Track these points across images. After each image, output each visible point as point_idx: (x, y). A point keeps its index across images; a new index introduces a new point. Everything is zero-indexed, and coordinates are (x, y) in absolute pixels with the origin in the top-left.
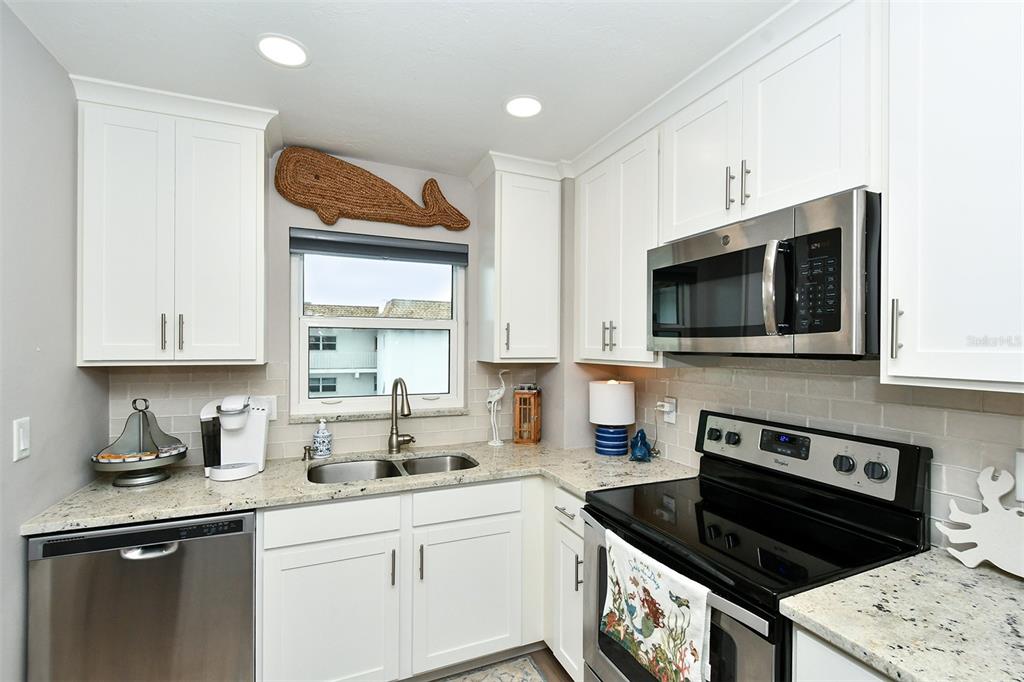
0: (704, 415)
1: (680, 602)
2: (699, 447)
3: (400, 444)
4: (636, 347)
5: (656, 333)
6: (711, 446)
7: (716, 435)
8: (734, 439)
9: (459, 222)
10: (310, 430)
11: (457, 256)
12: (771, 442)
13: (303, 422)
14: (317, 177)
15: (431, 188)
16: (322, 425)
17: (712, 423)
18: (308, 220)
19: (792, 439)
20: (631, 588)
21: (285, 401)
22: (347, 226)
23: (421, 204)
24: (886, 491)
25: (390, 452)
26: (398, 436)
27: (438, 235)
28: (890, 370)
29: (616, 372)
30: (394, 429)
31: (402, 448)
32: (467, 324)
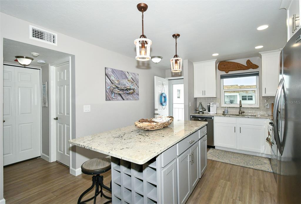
3: (241, 113)
9: (256, 67)
10: (224, 109)
11: (257, 74)
13: (223, 107)
14: (224, 66)
15: (248, 62)
16: (226, 108)
21: (220, 104)
22: (230, 73)
23: (247, 65)
25: (239, 114)
26: (241, 111)
27: (251, 70)
30: (240, 110)
31: (242, 114)
32: (259, 89)
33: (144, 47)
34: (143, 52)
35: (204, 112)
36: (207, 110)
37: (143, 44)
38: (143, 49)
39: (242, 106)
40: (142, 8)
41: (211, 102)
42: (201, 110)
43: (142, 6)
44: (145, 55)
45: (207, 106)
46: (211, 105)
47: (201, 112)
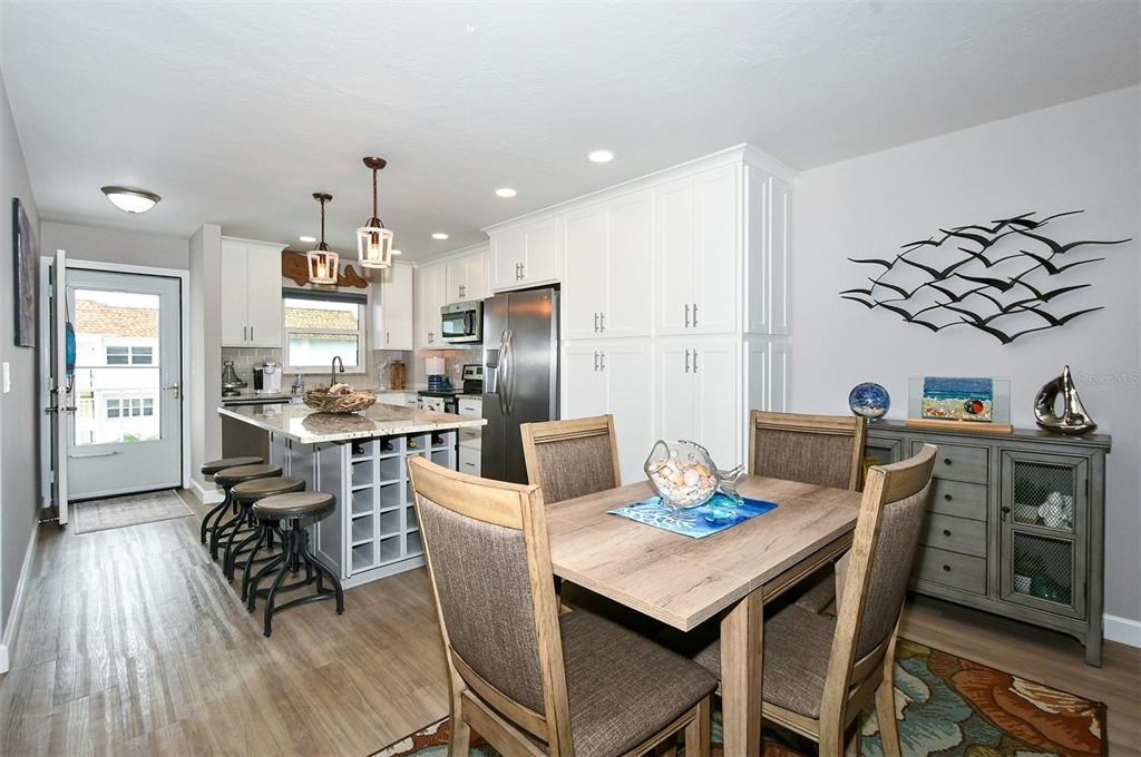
0: (465, 366)
1: (439, 404)
2: (463, 378)
4: (439, 341)
5: (443, 336)
6: (466, 377)
7: (467, 374)
8: (471, 372)
9: (363, 284)
10: (293, 379)
11: (361, 300)
12: (478, 372)
14: (297, 266)
15: (349, 269)
16: (300, 377)
17: (467, 368)
18: (292, 284)
27: (352, 290)
29: (437, 352)
30: (333, 380)
32: (366, 332)
35: (242, 390)
36: (251, 384)
41: (268, 361)
42: (229, 386)
45: (254, 371)
46: (269, 369)
47: (231, 390)
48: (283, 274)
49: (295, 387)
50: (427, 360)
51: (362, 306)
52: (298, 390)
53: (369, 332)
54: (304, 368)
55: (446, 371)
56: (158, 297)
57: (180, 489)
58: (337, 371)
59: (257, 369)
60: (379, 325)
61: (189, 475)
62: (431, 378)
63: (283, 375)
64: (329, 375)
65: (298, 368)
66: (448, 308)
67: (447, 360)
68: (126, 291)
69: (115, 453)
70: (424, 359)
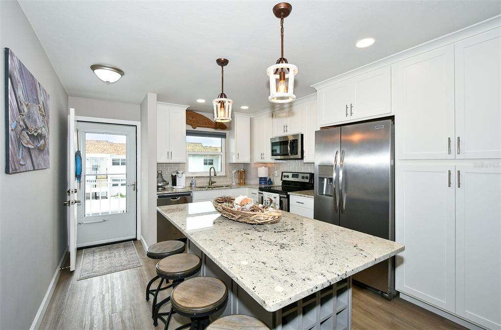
0: (282, 173)
1: (275, 198)
2: (281, 180)
4: (269, 158)
5: (272, 155)
6: (284, 179)
7: (285, 177)
8: (288, 177)
9: (224, 127)
10: (191, 180)
11: (223, 136)
12: (293, 176)
17: (284, 174)
18: (190, 128)
19: (296, 175)
20: (268, 199)
22: (198, 129)
24: (307, 181)
25: (209, 185)
27: (219, 130)
28: (306, 160)
29: (265, 164)
30: (210, 180)
31: (213, 184)
32: (226, 153)
33: (284, 79)
34: (282, 86)
35: (166, 187)
36: (170, 183)
37: (282, 75)
38: (282, 83)
39: (217, 175)
40: (282, 12)
41: (180, 171)
42: (160, 185)
43: (282, 7)
44: (284, 92)
45: (172, 176)
46: (179, 175)
47: (161, 187)
48: (187, 123)
49: (191, 184)
50: (259, 168)
51: (223, 139)
52: (193, 185)
53: (227, 154)
54: (195, 173)
55: (269, 175)
56: (125, 136)
57: (135, 240)
58: (212, 174)
59: (174, 174)
60: (233, 149)
61: (140, 233)
62: (261, 179)
63: (186, 178)
64: (208, 177)
65: (192, 173)
66: (275, 138)
67: (269, 168)
68: (110, 134)
69: (104, 221)
70: (257, 168)
